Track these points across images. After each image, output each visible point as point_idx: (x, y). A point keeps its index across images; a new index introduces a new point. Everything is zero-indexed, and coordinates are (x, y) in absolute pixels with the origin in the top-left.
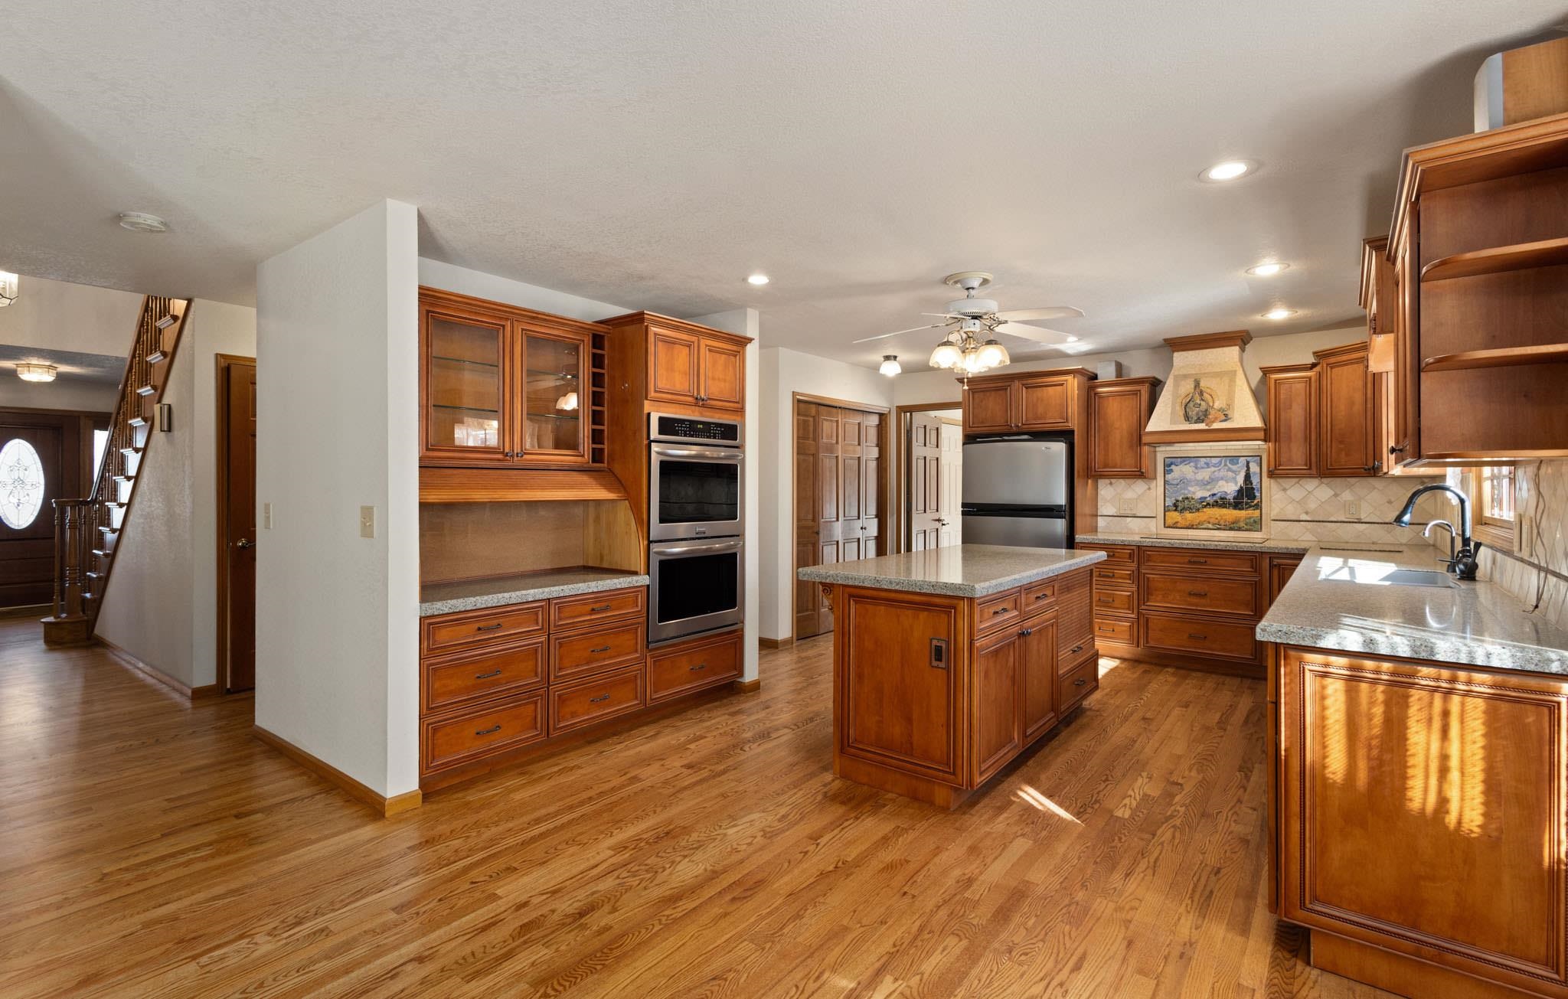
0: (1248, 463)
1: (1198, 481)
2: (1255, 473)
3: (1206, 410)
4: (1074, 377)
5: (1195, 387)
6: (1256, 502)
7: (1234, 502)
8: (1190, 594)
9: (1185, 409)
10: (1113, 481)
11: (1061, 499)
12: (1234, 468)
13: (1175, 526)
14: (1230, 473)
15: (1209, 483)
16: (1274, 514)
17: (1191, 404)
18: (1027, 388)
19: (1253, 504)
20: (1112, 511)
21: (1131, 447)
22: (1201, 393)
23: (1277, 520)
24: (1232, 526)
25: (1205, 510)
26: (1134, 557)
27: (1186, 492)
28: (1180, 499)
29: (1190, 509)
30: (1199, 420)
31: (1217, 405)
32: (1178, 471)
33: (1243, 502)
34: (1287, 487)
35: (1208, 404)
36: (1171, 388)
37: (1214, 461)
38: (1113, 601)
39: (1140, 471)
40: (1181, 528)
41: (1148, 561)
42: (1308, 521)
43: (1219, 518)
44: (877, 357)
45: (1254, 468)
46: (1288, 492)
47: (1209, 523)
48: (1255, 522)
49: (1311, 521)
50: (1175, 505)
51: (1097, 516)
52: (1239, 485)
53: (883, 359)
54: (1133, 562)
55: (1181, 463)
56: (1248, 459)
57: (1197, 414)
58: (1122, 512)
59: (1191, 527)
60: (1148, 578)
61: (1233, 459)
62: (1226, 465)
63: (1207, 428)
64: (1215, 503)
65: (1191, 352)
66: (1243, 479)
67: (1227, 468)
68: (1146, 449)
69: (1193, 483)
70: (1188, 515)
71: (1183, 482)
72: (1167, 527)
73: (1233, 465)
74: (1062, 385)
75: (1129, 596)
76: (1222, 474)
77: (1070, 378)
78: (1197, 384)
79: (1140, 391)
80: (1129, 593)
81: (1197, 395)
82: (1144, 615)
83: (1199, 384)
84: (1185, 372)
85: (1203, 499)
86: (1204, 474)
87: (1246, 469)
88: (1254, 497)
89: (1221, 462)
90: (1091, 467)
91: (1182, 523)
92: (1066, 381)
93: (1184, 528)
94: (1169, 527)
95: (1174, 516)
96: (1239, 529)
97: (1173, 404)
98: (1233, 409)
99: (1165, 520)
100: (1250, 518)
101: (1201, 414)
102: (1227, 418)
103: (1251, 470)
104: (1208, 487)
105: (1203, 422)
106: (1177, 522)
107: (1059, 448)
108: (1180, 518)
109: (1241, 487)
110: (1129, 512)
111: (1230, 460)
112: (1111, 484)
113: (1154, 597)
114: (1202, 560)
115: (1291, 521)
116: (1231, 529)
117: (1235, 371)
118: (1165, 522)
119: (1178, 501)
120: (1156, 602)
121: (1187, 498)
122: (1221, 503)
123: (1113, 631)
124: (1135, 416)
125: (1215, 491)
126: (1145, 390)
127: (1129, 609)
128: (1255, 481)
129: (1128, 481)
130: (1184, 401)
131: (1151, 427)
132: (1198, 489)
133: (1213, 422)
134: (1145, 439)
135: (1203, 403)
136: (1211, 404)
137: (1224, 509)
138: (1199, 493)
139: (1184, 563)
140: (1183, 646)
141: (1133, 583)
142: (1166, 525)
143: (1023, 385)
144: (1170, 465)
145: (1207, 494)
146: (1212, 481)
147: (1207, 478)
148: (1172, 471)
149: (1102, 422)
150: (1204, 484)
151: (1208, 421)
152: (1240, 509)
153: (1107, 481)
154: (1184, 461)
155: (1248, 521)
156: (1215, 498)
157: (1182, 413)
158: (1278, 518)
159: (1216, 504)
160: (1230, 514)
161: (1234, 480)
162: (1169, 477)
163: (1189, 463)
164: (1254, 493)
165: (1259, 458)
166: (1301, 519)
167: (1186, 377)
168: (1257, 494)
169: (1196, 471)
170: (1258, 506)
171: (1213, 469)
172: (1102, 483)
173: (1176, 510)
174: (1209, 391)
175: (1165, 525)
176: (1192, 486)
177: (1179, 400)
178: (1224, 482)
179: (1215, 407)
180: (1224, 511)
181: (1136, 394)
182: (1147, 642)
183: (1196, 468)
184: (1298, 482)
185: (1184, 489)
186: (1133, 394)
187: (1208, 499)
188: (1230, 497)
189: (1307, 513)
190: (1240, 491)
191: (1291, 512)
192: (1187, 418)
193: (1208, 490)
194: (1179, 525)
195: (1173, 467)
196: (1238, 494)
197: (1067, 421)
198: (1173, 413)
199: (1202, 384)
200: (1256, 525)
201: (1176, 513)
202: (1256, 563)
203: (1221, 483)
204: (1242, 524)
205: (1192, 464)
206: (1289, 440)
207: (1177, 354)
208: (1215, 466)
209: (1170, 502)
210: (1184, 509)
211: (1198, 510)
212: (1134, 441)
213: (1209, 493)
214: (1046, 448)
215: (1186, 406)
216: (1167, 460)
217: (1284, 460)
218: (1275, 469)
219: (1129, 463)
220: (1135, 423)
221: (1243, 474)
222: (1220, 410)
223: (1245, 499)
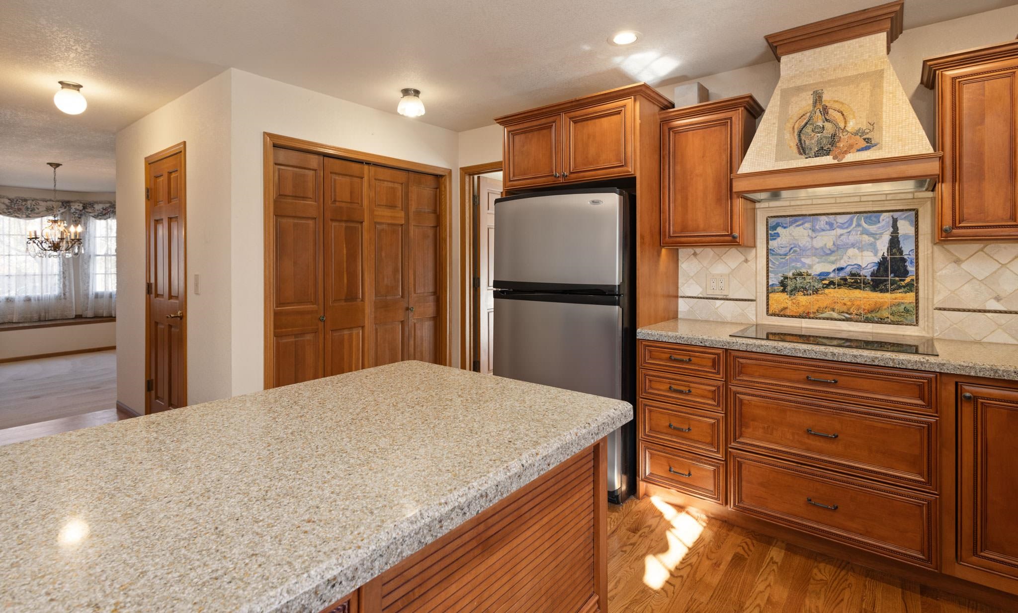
0: (895, 221)
1: (816, 249)
2: (906, 237)
3: (834, 136)
4: (635, 100)
5: (815, 104)
6: (908, 280)
7: (872, 280)
8: (808, 432)
9: (799, 136)
10: (698, 250)
11: (615, 276)
12: (873, 228)
13: (781, 314)
14: (866, 238)
15: (832, 252)
16: (938, 301)
17: (809, 129)
18: (575, 122)
19: (903, 283)
20: (696, 291)
21: (719, 200)
22: (825, 111)
23: (945, 309)
24: (869, 316)
25: (827, 291)
26: (719, 365)
27: (799, 265)
28: (790, 275)
29: (804, 290)
30: (822, 151)
31: (852, 126)
32: (786, 236)
33: (886, 281)
34: (962, 257)
35: (836, 125)
36: (777, 109)
37: (841, 219)
38: (689, 429)
39: (731, 235)
40: (792, 317)
41: (740, 373)
42: (1000, 312)
43: (849, 303)
44: (392, 91)
45: (905, 228)
46: (965, 266)
47: (833, 310)
48: (907, 311)
49: (1006, 312)
50: (783, 284)
51: (677, 297)
52: (880, 255)
53: (401, 95)
54: (718, 373)
55: (791, 223)
56: (896, 215)
57: (819, 142)
58: (710, 293)
59: (805, 316)
60: (741, 401)
61: (872, 215)
62: (859, 225)
63: (836, 162)
64: (842, 282)
65: (808, 53)
66: (887, 245)
67: (860, 229)
68: (739, 203)
69: (808, 253)
70: (802, 299)
71: (794, 250)
72: (771, 315)
73: (870, 224)
74: (619, 113)
75: (713, 425)
76: (852, 238)
77: (629, 102)
78: (818, 98)
79: (731, 118)
80: (713, 421)
81: (818, 113)
82: (735, 458)
83: (820, 97)
84: (799, 83)
85: (823, 275)
86: (826, 239)
87: (891, 230)
88: (906, 273)
89: (851, 220)
90: (665, 232)
91: (793, 309)
92: (624, 106)
93: (796, 317)
94: (774, 315)
95: (780, 299)
96: (881, 321)
97: (780, 130)
98: (881, 128)
99: (768, 305)
100: (899, 304)
101: (825, 141)
102: (869, 144)
103: (901, 232)
104: (832, 258)
105: (828, 154)
106: (786, 308)
107: (611, 201)
108: (790, 303)
109: (884, 258)
110: (718, 293)
111: (866, 218)
112: (695, 254)
113: (750, 430)
114: (830, 378)
115: (969, 311)
116: (867, 321)
117: (882, 71)
118: (768, 308)
119: (786, 278)
120: (753, 438)
121: (800, 274)
122: (853, 281)
123: (689, 474)
124: (724, 157)
125: (842, 264)
126: (738, 117)
127: (712, 444)
128: (907, 248)
129: (718, 250)
130: (796, 126)
131: (746, 167)
132: (817, 260)
133: (846, 152)
134: (738, 186)
135: (827, 125)
136: (842, 125)
137: (858, 291)
138: (818, 268)
139: (798, 381)
140: (796, 516)
141: (718, 405)
142: (770, 312)
143: (570, 118)
144: (774, 228)
145: (829, 268)
146: (838, 248)
147: (830, 245)
148: (778, 235)
149: (678, 168)
150: (825, 254)
151: (836, 151)
152: (882, 291)
153: (690, 251)
154: (796, 221)
155: (894, 308)
156: (842, 274)
157: (793, 143)
158: (947, 306)
159: (844, 283)
160: (867, 298)
161: (873, 248)
162: (773, 244)
163: (802, 224)
164: (905, 267)
165: (914, 213)
166: (988, 308)
167: (799, 89)
168: (911, 268)
169: (814, 235)
170: (912, 287)
171: (839, 231)
172: (683, 252)
173: (784, 291)
174: (837, 106)
175: (768, 311)
176: (808, 256)
177: (790, 125)
178: (856, 251)
179: (849, 129)
180: (857, 293)
181: (725, 124)
182: (740, 500)
183: (813, 231)
184: (982, 250)
185: (797, 260)
186: (720, 125)
187: (832, 275)
188: (867, 273)
189: (998, 299)
190: (882, 264)
191: (969, 296)
192: (802, 150)
193: (833, 263)
194: (788, 312)
195: (779, 230)
196: (879, 269)
197: (625, 165)
198: (780, 142)
199: (826, 97)
200: (910, 316)
201: (784, 296)
202: (930, 391)
203: (851, 252)
204: (885, 314)
205: (807, 225)
206: (980, 176)
207: (784, 59)
208: (841, 228)
209: (775, 280)
210: (795, 290)
211: (816, 291)
212: (724, 191)
213: (834, 267)
214: (593, 202)
215: (800, 132)
216: (770, 221)
217: (969, 209)
218: (954, 226)
219: (715, 224)
220: (724, 162)
221: (886, 238)
222: (856, 134)
223: (891, 277)
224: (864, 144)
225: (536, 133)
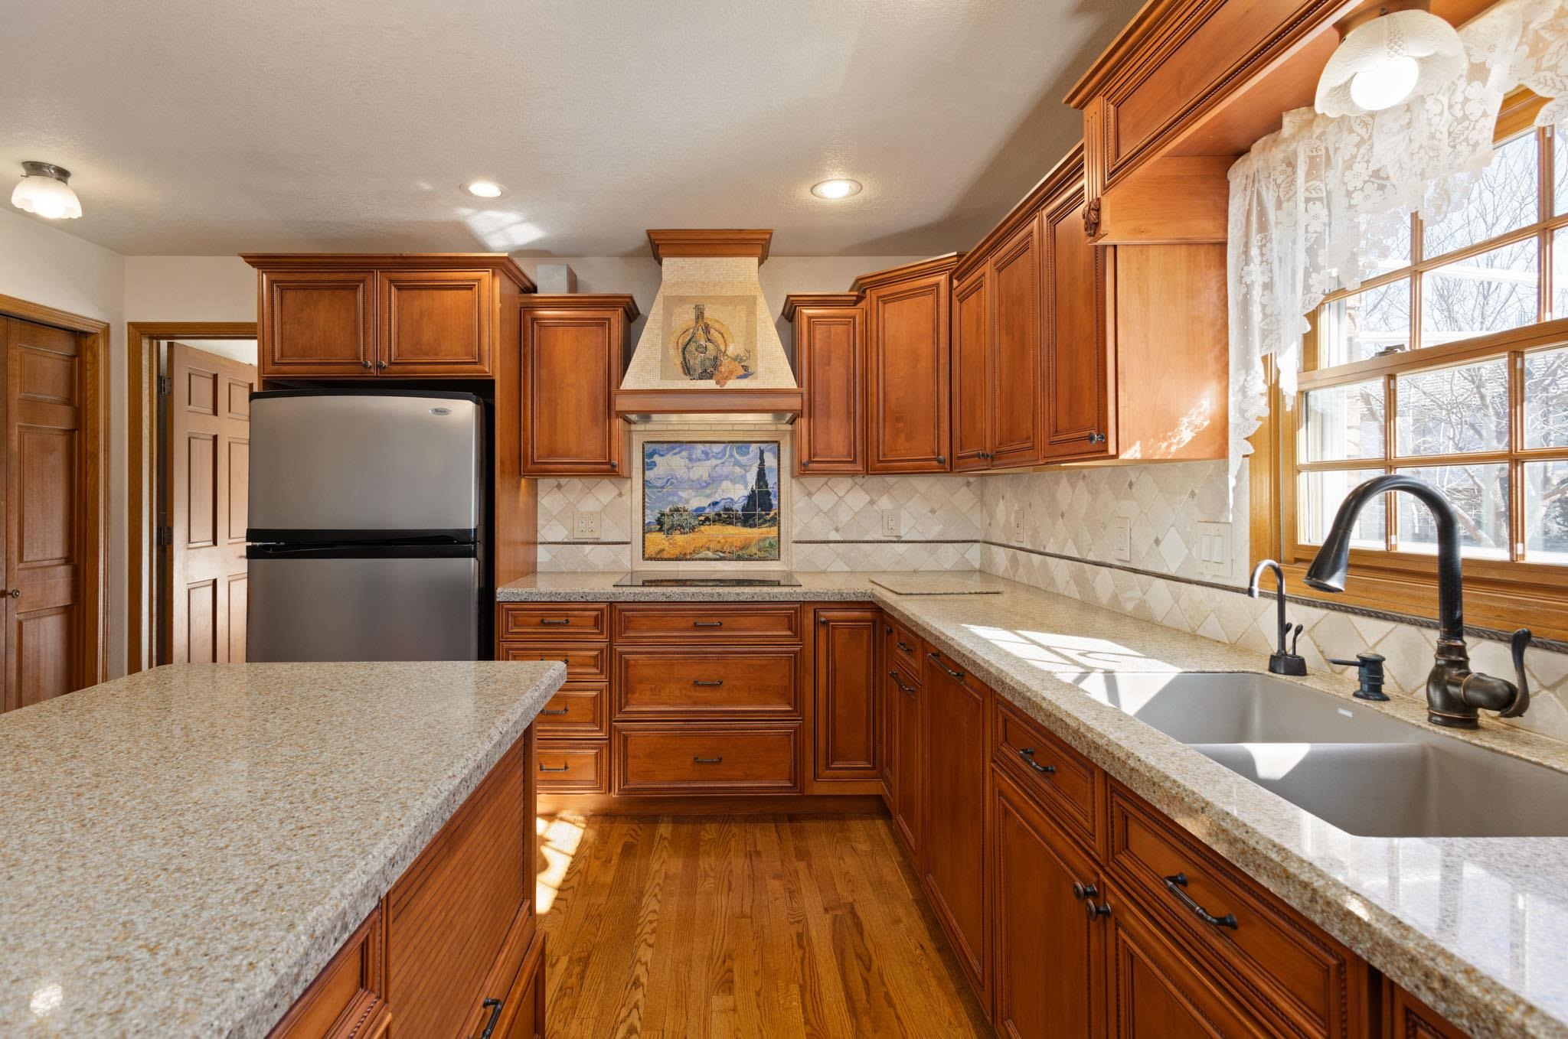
0: (762, 453)
2: (770, 468)
3: (716, 358)
4: (494, 276)
5: (697, 320)
6: (772, 513)
7: (743, 515)
9: (683, 353)
10: (563, 481)
11: (470, 517)
13: (658, 556)
15: (707, 484)
16: (796, 533)
17: (692, 347)
18: (399, 289)
19: (770, 518)
20: (560, 534)
21: (595, 419)
22: (705, 330)
23: (802, 542)
24: (740, 553)
25: (703, 528)
27: (676, 499)
28: (667, 511)
29: (681, 529)
30: (705, 375)
31: (731, 350)
32: (670, 464)
33: (754, 515)
35: (717, 347)
36: (660, 318)
37: (717, 447)
39: (607, 464)
40: (669, 560)
41: (628, 628)
42: (838, 542)
43: (723, 541)
45: (770, 461)
46: (814, 499)
47: (707, 549)
48: (771, 545)
49: (842, 542)
50: (660, 522)
52: (749, 488)
54: (601, 633)
55: (669, 450)
56: (763, 446)
58: (578, 536)
59: (682, 558)
61: (742, 445)
63: (720, 387)
64: (717, 518)
65: (689, 260)
66: (754, 477)
68: (617, 425)
70: (679, 538)
71: (672, 482)
72: (648, 559)
74: (470, 288)
75: (595, 697)
76: (725, 470)
77: (485, 274)
78: (700, 313)
79: (609, 319)
81: (701, 330)
82: (620, 732)
83: (702, 313)
84: (681, 292)
85: (700, 511)
86: (701, 471)
87: (759, 462)
88: (770, 507)
89: (725, 450)
90: (526, 456)
91: (670, 551)
92: (478, 280)
93: (672, 560)
94: (650, 558)
95: (657, 540)
96: (751, 558)
97: (665, 344)
98: (756, 359)
99: (643, 547)
100: (765, 539)
101: (708, 363)
102: (747, 373)
103: (767, 464)
104: (708, 491)
105: (711, 377)
106: (662, 550)
108: (667, 544)
109: (752, 491)
110: (587, 536)
111: (738, 448)
112: (559, 486)
113: (637, 695)
114: (715, 621)
115: (818, 542)
116: (739, 558)
117: (755, 297)
118: (643, 551)
119: (663, 515)
120: (641, 705)
121: (677, 510)
122: (726, 517)
124: (590, 361)
125: (717, 498)
126: (616, 319)
127: (593, 722)
128: (771, 480)
129: (587, 481)
130: (680, 343)
131: (629, 383)
132: (693, 494)
133: (728, 378)
134: (618, 406)
135: (710, 346)
136: (722, 348)
137: (730, 527)
138: (695, 501)
140: (684, 780)
142: (646, 556)
143: (391, 282)
144: (651, 455)
145: (705, 502)
146: (713, 481)
147: (706, 477)
148: (654, 464)
150: (701, 486)
151: (718, 375)
152: (751, 526)
153: (553, 481)
154: (673, 448)
155: (761, 544)
156: (717, 509)
157: (678, 361)
158: (804, 540)
159: (719, 519)
160: (737, 533)
161: (743, 480)
162: (650, 474)
163: (680, 452)
164: (770, 500)
165: (774, 444)
167: (681, 300)
168: (774, 502)
170: (775, 521)
171: (715, 462)
172: (544, 485)
173: (660, 530)
174: (719, 327)
175: (643, 555)
176: (683, 490)
177: (673, 339)
179: (729, 352)
180: (730, 530)
181: (601, 324)
182: (626, 782)
185: (674, 494)
186: (597, 325)
187: (707, 511)
188: (738, 507)
190: (751, 497)
191: (818, 529)
192: (687, 370)
193: (708, 496)
194: (665, 555)
195: (656, 458)
196: (749, 503)
197: (480, 362)
198: (665, 359)
199: (708, 315)
200: (774, 551)
201: (661, 535)
202: (796, 620)
204: (754, 550)
205: (684, 453)
206: (828, 416)
207: (666, 261)
208: (716, 458)
209: (651, 518)
210: (673, 527)
211: (693, 529)
212: (601, 409)
213: (710, 501)
214: (437, 411)
215: (684, 349)
216: (647, 446)
217: (820, 446)
218: (810, 461)
219: (591, 449)
220: (601, 373)
221: (755, 470)
222: (735, 360)
223: (758, 510)
224: (742, 372)
225: (325, 294)
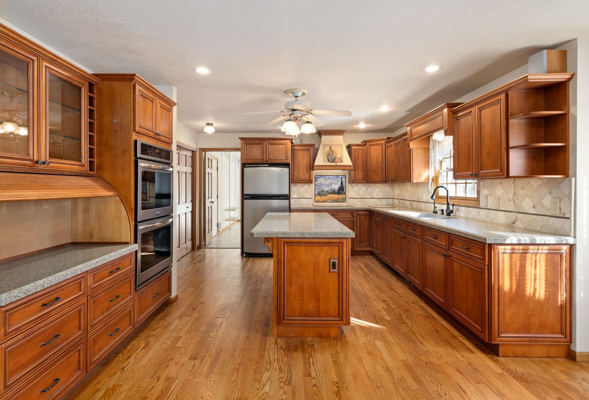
0: (342, 178)
2: (344, 182)
3: (335, 158)
4: (290, 142)
6: (344, 192)
7: (338, 192)
10: (297, 184)
11: (287, 192)
12: (337, 180)
15: (330, 185)
16: (349, 197)
17: (329, 155)
20: (296, 196)
21: (307, 171)
22: (332, 152)
23: (351, 198)
25: (328, 195)
27: (322, 188)
28: (320, 191)
29: (323, 195)
30: (333, 162)
32: (321, 180)
35: (335, 156)
36: (322, 149)
37: (331, 177)
39: (310, 180)
43: (333, 198)
45: (344, 180)
46: (354, 188)
47: (330, 200)
48: (344, 199)
50: (319, 194)
52: (339, 186)
53: (206, 125)
55: (320, 177)
56: (342, 176)
58: (300, 197)
59: (324, 201)
61: (337, 176)
63: (335, 165)
65: (328, 136)
66: (340, 184)
68: (312, 172)
70: (323, 197)
71: (321, 185)
73: (335, 179)
74: (285, 144)
76: (334, 182)
77: (288, 141)
78: (331, 148)
84: (326, 143)
85: (328, 191)
86: (328, 182)
87: (341, 180)
89: (333, 177)
90: (292, 179)
92: (287, 143)
95: (318, 198)
96: (339, 202)
97: (323, 155)
98: (344, 158)
99: (315, 199)
100: (342, 198)
101: (333, 159)
103: (343, 180)
104: (329, 187)
106: (319, 200)
107: (287, 170)
110: (302, 197)
115: (354, 198)
116: (337, 202)
119: (319, 192)
121: (322, 191)
122: (333, 192)
125: (331, 188)
126: (312, 149)
128: (344, 184)
129: (303, 184)
130: (327, 154)
131: (316, 163)
132: (327, 187)
133: (337, 163)
135: (333, 155)
138: (327, 189)
144: (316, 178)
146: (331, 184)
147: (329, 183)
148: (317, 180)
149: (296, 160)
152: (339, 195)
153: (294, 184)
154: (322, 177)
156: (332, 191)
157: (326, 159)
159: (332, 193)
160: (336, 196)
162: (316, 183)
165: (345, 176)
166: (357, 198)
167: (326, 145)
168: (345, 189)
170: (345, 193)
171: (331, 180)
172: (292, 185)
173: (319, 195)
175: (315, 201)
176: (324, 186)
177: (325, 154)
178: (334, 185)
179: (337, 157)
180: (334, 195)
181: (309, 150)
183: (326, 179)
185: (321, 187)
186: (308, 150)
188: (336, 190)
189: (359, 196)
190: (339, 188)
191: (354, 195)
192: (328, 161)
193: (330, 188)
194: (320, 201)
195: (318, 179)
197: (287, 159)
201: (319, 197)
202: (353, 214)
204: (340, 200)
205: (324, 178)
206: (358, 170)
207: (323, 136)
208: (331, 179)
209: (316, 193)
210: (321, 195)
211: (326, 195)
212: (308, 168)
213: (330, 189)
214: (282, 170)
215: (328, 156)
216: (316, 176)
217: (357, 177)
218: (354, 180)
219: (306, 177)
220: (308, 160)
221: (340, 182)
222: (339, 158)
223: (341, 191)
224: (340, 161)
225: (255, 145)
